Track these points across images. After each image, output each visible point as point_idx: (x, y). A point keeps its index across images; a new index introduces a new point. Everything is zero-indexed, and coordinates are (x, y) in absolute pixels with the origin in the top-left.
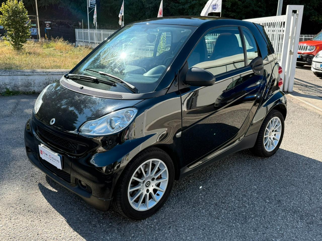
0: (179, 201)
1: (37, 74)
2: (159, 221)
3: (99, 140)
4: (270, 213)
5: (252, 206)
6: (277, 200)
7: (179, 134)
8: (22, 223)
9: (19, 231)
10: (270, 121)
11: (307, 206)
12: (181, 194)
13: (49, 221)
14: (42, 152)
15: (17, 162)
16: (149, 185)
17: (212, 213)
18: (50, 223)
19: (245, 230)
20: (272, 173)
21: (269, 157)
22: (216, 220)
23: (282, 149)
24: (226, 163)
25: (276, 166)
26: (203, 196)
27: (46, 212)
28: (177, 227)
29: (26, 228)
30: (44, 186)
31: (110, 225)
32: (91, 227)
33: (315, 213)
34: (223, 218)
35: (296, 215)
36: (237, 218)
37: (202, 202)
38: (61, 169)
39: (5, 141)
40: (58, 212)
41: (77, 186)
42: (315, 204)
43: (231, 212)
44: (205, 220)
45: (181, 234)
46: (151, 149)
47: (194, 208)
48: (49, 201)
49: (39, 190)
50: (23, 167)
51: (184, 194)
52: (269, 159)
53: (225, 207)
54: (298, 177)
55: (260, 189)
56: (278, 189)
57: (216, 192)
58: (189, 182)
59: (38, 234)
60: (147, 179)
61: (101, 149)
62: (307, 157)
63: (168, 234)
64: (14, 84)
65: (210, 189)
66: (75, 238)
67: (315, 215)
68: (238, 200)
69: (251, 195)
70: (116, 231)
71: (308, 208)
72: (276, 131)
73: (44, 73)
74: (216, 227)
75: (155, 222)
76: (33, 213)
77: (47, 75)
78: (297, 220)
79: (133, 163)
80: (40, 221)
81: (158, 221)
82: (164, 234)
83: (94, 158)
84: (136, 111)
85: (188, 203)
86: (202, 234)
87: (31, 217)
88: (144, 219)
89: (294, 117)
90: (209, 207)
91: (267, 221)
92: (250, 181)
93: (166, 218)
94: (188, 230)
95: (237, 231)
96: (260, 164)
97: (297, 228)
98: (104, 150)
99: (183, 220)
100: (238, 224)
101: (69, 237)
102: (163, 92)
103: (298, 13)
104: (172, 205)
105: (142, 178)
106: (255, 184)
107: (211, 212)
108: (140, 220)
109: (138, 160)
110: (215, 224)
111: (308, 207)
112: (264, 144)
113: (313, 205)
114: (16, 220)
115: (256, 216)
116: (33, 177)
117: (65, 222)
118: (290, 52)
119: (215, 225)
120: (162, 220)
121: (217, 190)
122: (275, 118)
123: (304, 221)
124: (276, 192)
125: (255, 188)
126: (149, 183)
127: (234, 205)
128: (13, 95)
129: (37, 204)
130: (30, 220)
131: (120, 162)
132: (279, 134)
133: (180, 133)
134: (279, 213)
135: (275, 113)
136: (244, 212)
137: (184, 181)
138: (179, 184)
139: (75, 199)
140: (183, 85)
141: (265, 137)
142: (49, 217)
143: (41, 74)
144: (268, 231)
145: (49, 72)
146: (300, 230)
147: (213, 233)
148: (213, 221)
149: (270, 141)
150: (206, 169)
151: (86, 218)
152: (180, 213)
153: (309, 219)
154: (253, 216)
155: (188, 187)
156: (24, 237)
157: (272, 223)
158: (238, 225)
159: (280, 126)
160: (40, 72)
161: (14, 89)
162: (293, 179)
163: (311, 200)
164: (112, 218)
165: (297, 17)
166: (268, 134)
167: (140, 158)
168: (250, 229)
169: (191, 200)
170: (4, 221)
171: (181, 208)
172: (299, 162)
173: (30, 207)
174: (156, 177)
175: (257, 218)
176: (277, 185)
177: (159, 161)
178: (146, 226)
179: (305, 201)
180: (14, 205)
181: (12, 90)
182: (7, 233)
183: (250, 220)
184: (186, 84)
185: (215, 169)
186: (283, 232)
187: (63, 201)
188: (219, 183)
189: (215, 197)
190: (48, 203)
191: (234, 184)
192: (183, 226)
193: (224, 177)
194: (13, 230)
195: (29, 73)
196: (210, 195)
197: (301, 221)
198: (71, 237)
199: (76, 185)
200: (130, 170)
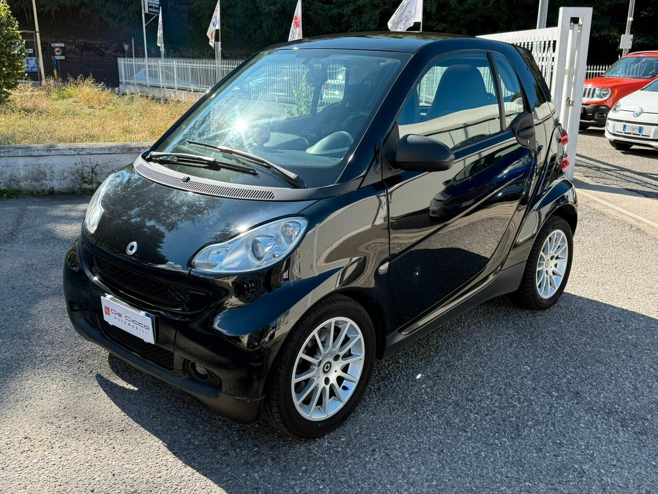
0: (384, 400)
1: (58, 152)
2: (351, 440)
3: (230, 281)
4: (562, 416)
5: (525, 404)
6: (573, 392)
7: (384, 267)
8: (76, 454)
9: (75, 471)
10: (548, 239)
11: (631, 400)
12: (386, 386)
13: (131, 449)
14: (109, 311)
15: (44, 334)
16: (329, 369)
17: (452, 420)
18: (134, 452)
19: (519, 450)
20: (555, 340)
21: (545, 310)
22: (460, 433)
23: (568, 293)
24: (464, 324)
25: (561, 327)
26: (429, 389)
27: (123, 430)
28: (388, 449)
29: (88, 464)
30: (108, 381)
31: (256, 451)
32: (217, 456)
33: (648, 413)
34: (474, 430)
35: (613, 419)
36: (500, 429)
37: (429, 401)
38: (153, 342)
39: (11, 292)
40: (146, 429)
41: (187, 376)
42: (646, 396)
43: (487, 417)
44: (440, 434)
45: (397, 463)
47: (415, 413)
48: (123, 408)
49: (100, 388)
50: (59, 344)
51: (392, 387)
52: (547, 314)
53: (474, 409)
54: (606, 345)
55: (537, 372)
56: (571, 370)
57: (453, 380)
58: (398, 362)
59: (114, 475)
60: (326, 356)
61: (233, 301)
62: (618, 308)
63: (372, 464)
64: (10, 175)
65: (440, 375)
66: (190, 478)
67: (649, 417)
68: (498, 395)
69: (522, 384)
70: (270, 462)
71: (634, 404)
72: (557, 258)
73: (72, 151)
74: (463, 446)
75: (342, 442)
76: (96, 434)
77: (78, 154)
78: (616, 428)
79: (301, 325)
80: (114, 448)
81: (348, 440)
82: (365, 464)
84: (304, 223)
85: (403, 402)
86: (439, 461)
87: (93, 442)
88: (321, 436)
90: (443, 410)
91: (559, 433)
92: (516, 356)
93: (363, 433)
94: (410, 454)
95: (506, 453)
96: (531, 324)
97: (617, 442)
98: (241, 303)
99: (398, 437)
100: (504, 439)
101: (178, 477)
102: (353, 185)
103: (581, 23)
104: (371, 408)
105: (315, 356)
106: (526, 363)
107: (450, 418)
108: (314, 438)
109: (309, 320)
110: (459, 441)
111: (632, 402)
112: (538, 285)
113: (642, 399)
114: (64, 449)
115: (537, 423)
116: (83, 362)
117: (164, 449)
118: (568, 102)
119: (460, 443)
120: (355, 436)
121: (454, 376)
122: (556, 231)
123: (630, 429)
124: (568, 376)
125: (528, 370)
126: (329, 365)
127: (493, 404)
128: (9, 197)
129: (101, 416)
130: (92, 448)
131: (274, 328)
132: (563, 264)
133: (387, 264)
134: (580, 416)
135: (556, 223)
136: (513, 417)
137: (387, 361)
138: (377, 367)
139: (176, 404)
140: (390, 169)
141: (538, 269)
142: (130, 440)
143: (66, 152)
144: (564, 451)
145: (82, 149)
146: (623, 446)
147: (459, 458)
148: (456, 437)
149: (547, 278)
150: (426, 337)
151: (206, 438)
152: (390, 423)
153: (638, 425)
154: (530, 423)
155: (398, 372)
156: (86, 482)
157: (570, 436)
158: (505, 442)
159: (566, 247)
160: (64, 150)
161: (9, 186)
162: (597, 351)
163: (636, 389)
164: (257, 438)
165: (579, 31)
166: (543, 264)
167: (314, 316)
168: (529, 449)
169: (408, 398)
170: (40, 452)
171: (391, 414)
172: (605, 318)
173: (87, 422)
174: (342, 354)
175: (539, 428)
176: (568, 363)
177: (347, 322)
178: (327, 450)
179: (625, 393)
180: (54, 420)
181: (5, 188)
182: (51, 475)
183: (526, 432)
184: (396, 167)
185: (444, 336)
186: (592, 452)
187: (153, 408)
188: (457, 363)
189: (453, 391)
190: (123, 414)
191: (486, 364)
192: (399, 448)
193: (464, 352)
194: (61, 468)
195: (40, 152)
196: (443, 386)
197: (623, 429)
198: (182, 477)
199: (185, 374)
200: (295, 339)
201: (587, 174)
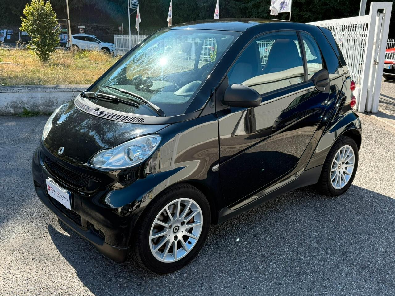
0: (218, 250)
1: (61, 90)
2: (190, 276)
3: (116, 174)
4: (331, 268)
5: (309, 258)
6: (342, 252)
7: (216, 168)
8: (23, 274)
9: (19, 285)
10: (339, 151)
11: (380, 260)
12: (222, 241)
13: (56, 273)
14: (49, 188)
15: (26, 199)
16: (177, 230)
17: (257, 266)
18: (57, 275)
19: (296, 289)
20: (339, 217)
21: (337, 196)
22: (261, 275)
23: (356, 186)
24: (282, 203)
25: (345, 208)
26: (248, 245)
27: (54, 261)
28: (211, 283)
29: (27, 281)
30: (55, 229)
31: (129, 279)
32: (105, 281)
33: (390, 269)
34: (270, 274)
35: (365, 272)
36: (288, 274)
37: (246, 253)
38: (70, 209)
39: (16, 172)
40: (67, 261)
41: (89, 231)
42: (391, 258)
43: (281, 266)
44: (247, 275)
45: (215, 293)
46: (179, 186)
47: (235, 260)
48: (58, 247)
49: (49, 233)
50: (33, 205)
51: (225, 242)
52: (338, 199)
53: (274, 260)
54: (372, 222)
55: (322, 237)
56: (344, 237)
57: (265, 240)
58: (233, 226)
59: (40, 289)
60: (174, 223)
61: (118, 185)
62: (387, 197)
63: (199, 293)
64: (33, 103)
65: (258, 236)
66: (84, 294)
67: (390, 272)
68: (292, 251)
69: (310, 245)
70: (135, 287)
71: (381, 263)
72: (347, 163)
73: (69, 89)
74: (261, 284)
75: (184, 277)
76: (38, 262)
77: (73, 91)
78: (365, 278)
79: (156, 203)
80: (45, 272)
81: (188, 275)
82: (194, 292)
83: (109, 196)
84: (159, 138)
85: (229, 253)
86: (242, 293)
87: (34, 267)
88: (171, 272)
89: (376, 144)
90: (254, 259)
91: (326, 279)
92: (311, 226)
93: (198, 271)
94: (225, 288)
95: (287, 290)
96: (326, 205)
97: (364, 288)
98: (122, 186)
99: (220, 275)
100: (289, 281)
101: (77, 293)
102: (195, 115)
103: (385, 13)
104: (208, 256)
105: (168, 222)
106: (316, 231)
107: (256, 265)
108: (167, 274)
110: (259, 281)
111: (381, 261)
112: (332, 180)
113: (388, 259)
114: (17, 271)
115: (313, 271)
116: (43, 217)
117: (74, 274)
118: (375, 62)
119: (259, 282)
120: (193, 274)
121: (266, 237)
122: (345, 146)
123: (375, 279)
124: (342, 241)
125: (316, 236)
126: (177, 228)
127: (287, 257)
128: (32, 116)
129: (44, 251)
130: (33, 271)
131: (141, 201)
132: (351, 167)
133: (218, 166)
134: (343, 268)
135: (345, 141)
136: (298, 267)
137: (226, 225)
138: (219, 229)
139: (90, 246)
140: (221, 105)
141: (331, 170)
142: (56, 267)
143: (65, 90)
144: (326, 292)
145: (75, 88)
146: (368, 290)
147: (256, 292)
148: (257, 277)
149: (339, 176)
150: (255, 211)
151: (101, 269)
152: (217, 266)
153: (381, 277)
154: (308, 271)
155: (231, 233)
156: (23, 292)
157: (333, 282)
158: (288, 283)
159: (353, 157)
160: (64, 88)
161: (33, 109)
162: (365, 225)
163: (386, 252)
164: (132, 271)
165: (383, 18)
166: (336, 167)
167: (165, 197)
168: (303, 289)
169: (233, 250)
170: (2, 272)
171: (219, 260)
172: (376, 203)
173: (35, 254)
174: (186, 221)
175: (314, 275)
176: (344, 232)
177: (190, 201)
178: (173, 281)
179: (377, 254)
180: (16, 252)
181: (30, 110)
182: (4, 287)
183: (304, 277)
184: (225, 104)
185: (267, 211)
186: (345, 293)
187: (76, 248)
188: (270, 229)
189: (263, 247)
190: (57, 250)
191: (289, 230)
192: (219, 283)
193: (277, 221)
194: (11, 283)
195: (51, 90)
196: (257, 244)
197: (370, 279)
198: (80, 293)
199: (88, 229)
201: (388, 108)
